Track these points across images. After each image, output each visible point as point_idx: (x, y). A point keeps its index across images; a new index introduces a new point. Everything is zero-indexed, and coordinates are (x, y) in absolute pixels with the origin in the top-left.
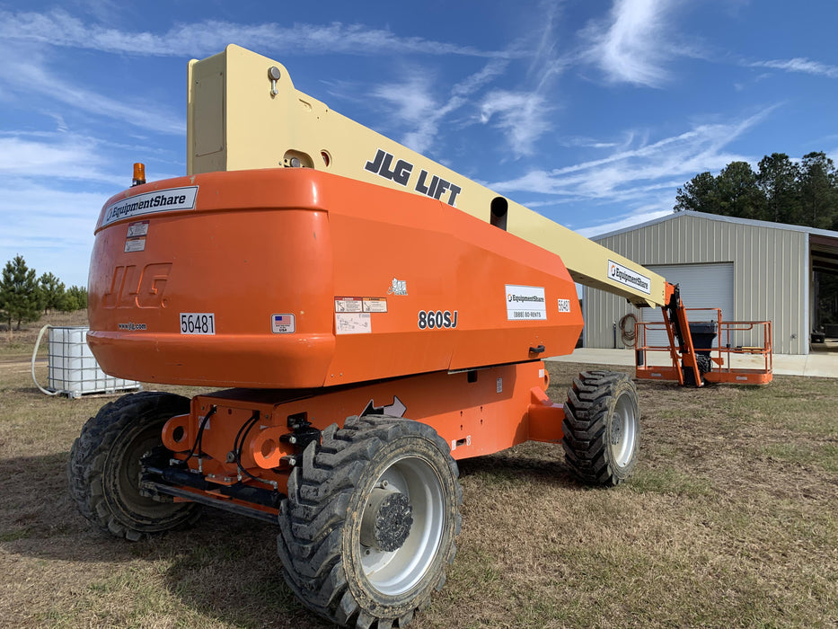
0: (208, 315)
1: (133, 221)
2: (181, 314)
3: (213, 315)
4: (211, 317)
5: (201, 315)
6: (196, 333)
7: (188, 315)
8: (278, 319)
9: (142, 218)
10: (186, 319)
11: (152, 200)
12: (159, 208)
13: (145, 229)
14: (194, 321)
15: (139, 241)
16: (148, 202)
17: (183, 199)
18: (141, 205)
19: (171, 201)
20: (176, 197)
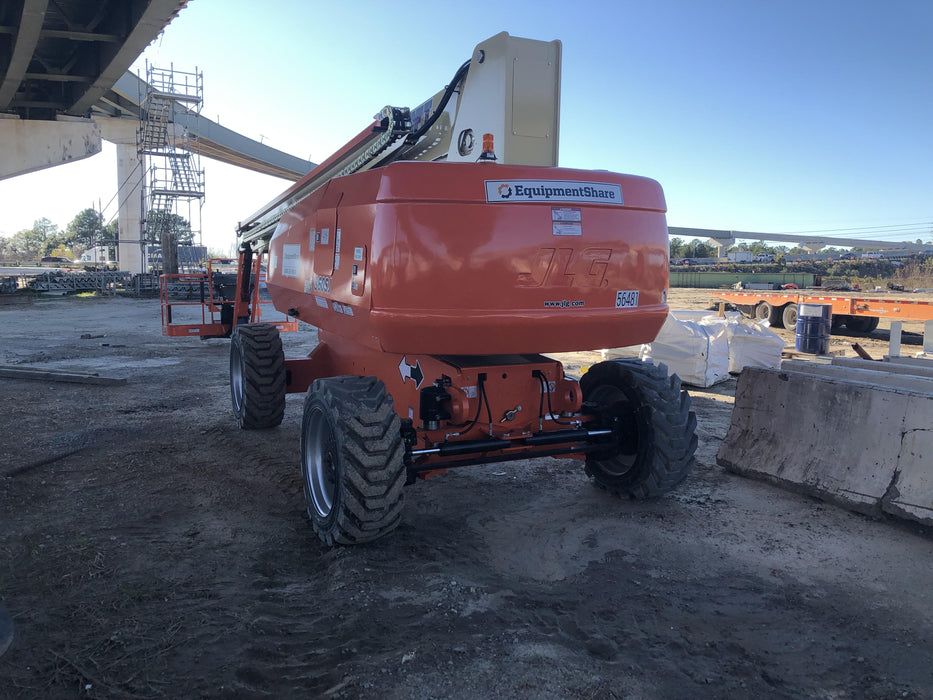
1: (557, 206)
2: (618, 292)
3: (639, 291)
4: (637, 293)
5: (631, 292)
6: (626, 306)
7: (623, 292)
10: (621, 296)
11: (581, 190)
12: (591, 199)
13: (577, 215)
14: (626, 296)
15: (573, 226)
16: (574, 192)
17: (612, 194)
18: (567, 192)
19: (602, 194)
20: (606, 192)
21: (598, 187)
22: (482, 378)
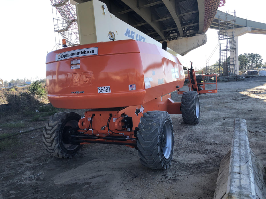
0: (108, 87)
1: (72, 59)
2: (98, 87)
3: (110, 87)
4: (109, 87)
5: (105, 87)
6: (104, 92)
7: (101, 87)
8: (131, 86)
9: (76, 58)
10: (100, 89)
11: (80, 52)
12: (84, 55)
13: (79, 61)
14: (103, 89)
15: (77, 65)
16: (78, 53)
17: (93, 51)
18: (75, 54)
19: (88, 52)
20: (90, 51)
21: (86, 50)
22: (94, 115)
